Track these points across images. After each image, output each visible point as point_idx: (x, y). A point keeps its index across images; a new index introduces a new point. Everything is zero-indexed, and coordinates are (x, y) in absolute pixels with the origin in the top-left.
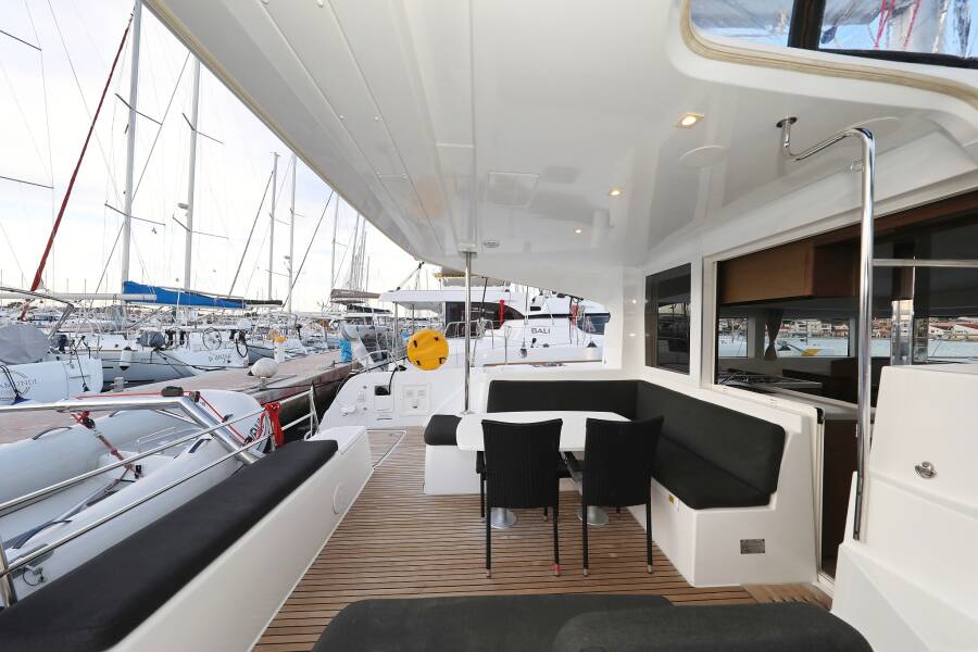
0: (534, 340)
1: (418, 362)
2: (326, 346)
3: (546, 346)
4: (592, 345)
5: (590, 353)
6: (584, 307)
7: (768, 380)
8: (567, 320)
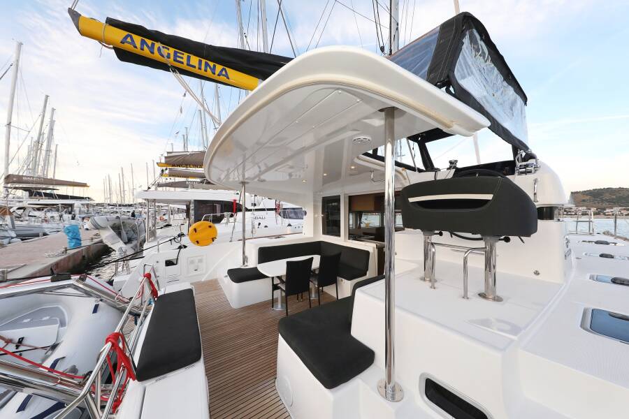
0: (259, 224)
1: (198, 242)
2: (13, 234)
3: (266, 227)
4: (290, 225)
5: (289, 230)
6: (282, 205)
7: (360, 237)
8: (274, 212)
